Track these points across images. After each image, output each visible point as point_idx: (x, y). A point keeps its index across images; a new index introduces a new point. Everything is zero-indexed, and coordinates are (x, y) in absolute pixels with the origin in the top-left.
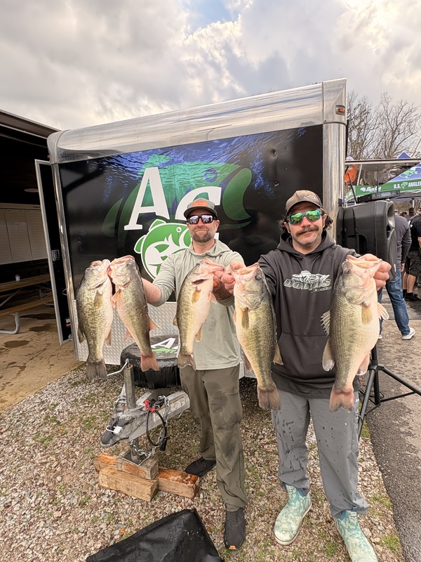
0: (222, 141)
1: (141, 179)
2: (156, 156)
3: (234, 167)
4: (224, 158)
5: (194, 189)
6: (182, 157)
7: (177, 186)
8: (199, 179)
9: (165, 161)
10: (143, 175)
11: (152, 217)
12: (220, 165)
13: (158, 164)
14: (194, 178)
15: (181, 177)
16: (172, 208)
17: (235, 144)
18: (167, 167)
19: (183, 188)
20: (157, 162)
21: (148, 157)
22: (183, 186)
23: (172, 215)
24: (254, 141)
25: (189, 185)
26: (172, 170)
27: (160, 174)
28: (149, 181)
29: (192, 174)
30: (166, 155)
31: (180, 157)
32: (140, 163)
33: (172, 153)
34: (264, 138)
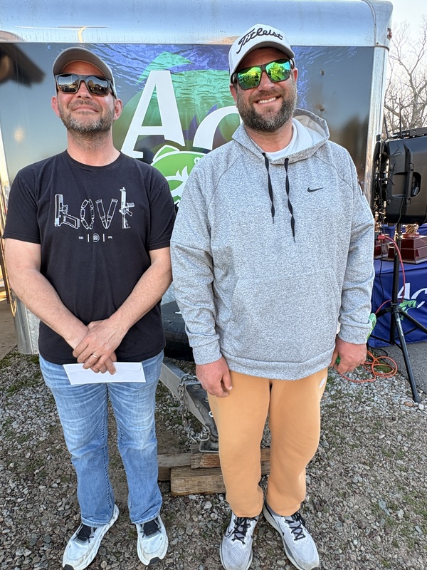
1: (143, 85)
2: (168, 54)
5: (221, 107)
6: (206, 62)
7: (197, 100)
8: (228, 94)
9: (180, 64)
10: (146, 80)
11: (159, 141)
13: (170, 66)
14: (222, 92)
15: (203, 89)
16: (190, 131)
18: (183, 73)
19: (205, 105)
20: (168, 63)
21: (154, 54)
22: (206, 103)
23: (187, 141)
24: (300, 55)
25: (214, 101)
26: (191, 79)
27: (173, 81)
28: (155, 89)
29: (219, 87)
30: (183, 56)
31: (203, 61)
32: (142, 61)
33: (192, 54)
34: (312, 53)
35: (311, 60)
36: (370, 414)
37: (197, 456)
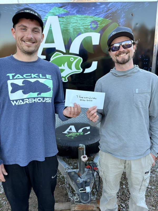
0: (102, 3)
2: (57, 8)
3: (108, 21)
4: (103, 15)
5: (83, 33)
6: (75, 11)
7: (71, 30)
8: (86, 27)
9: (63, 12)
12: (100, 19)
13: (57, 14)
14: (83, 26)
15: (74, 25)
16: (68, 45)
17: (110, 7)
18: (64, 17)
19: (75, 32)
20: (57, 12)
21: (50, 8)
22: (75, 31)
23: (67, 50)
24: (121, 6)
25: (79, 30)
26: (68, 20)
27: (59, 21)
28: (51, 25)
29: (82, 23)
30: (64, 8)
31: (74, 11)
32: (44, 12)
33: (68, 8)
34: (127, 5)
35: (127, 9)
36: (155, 178)
37: (73, 205)
